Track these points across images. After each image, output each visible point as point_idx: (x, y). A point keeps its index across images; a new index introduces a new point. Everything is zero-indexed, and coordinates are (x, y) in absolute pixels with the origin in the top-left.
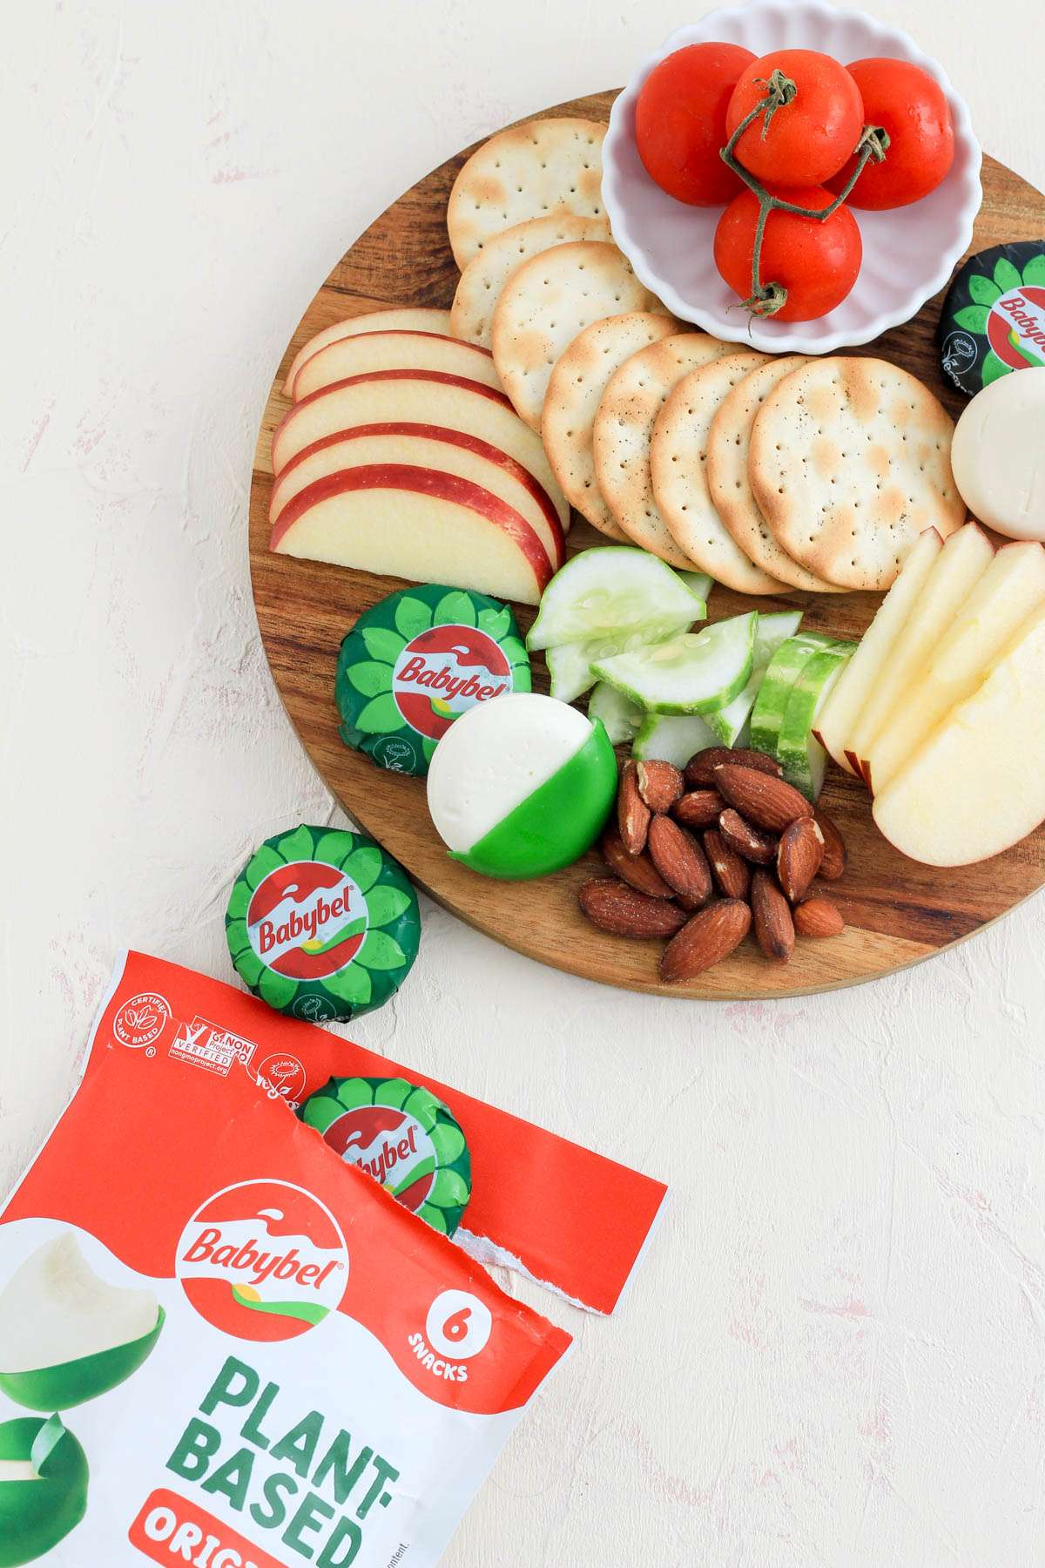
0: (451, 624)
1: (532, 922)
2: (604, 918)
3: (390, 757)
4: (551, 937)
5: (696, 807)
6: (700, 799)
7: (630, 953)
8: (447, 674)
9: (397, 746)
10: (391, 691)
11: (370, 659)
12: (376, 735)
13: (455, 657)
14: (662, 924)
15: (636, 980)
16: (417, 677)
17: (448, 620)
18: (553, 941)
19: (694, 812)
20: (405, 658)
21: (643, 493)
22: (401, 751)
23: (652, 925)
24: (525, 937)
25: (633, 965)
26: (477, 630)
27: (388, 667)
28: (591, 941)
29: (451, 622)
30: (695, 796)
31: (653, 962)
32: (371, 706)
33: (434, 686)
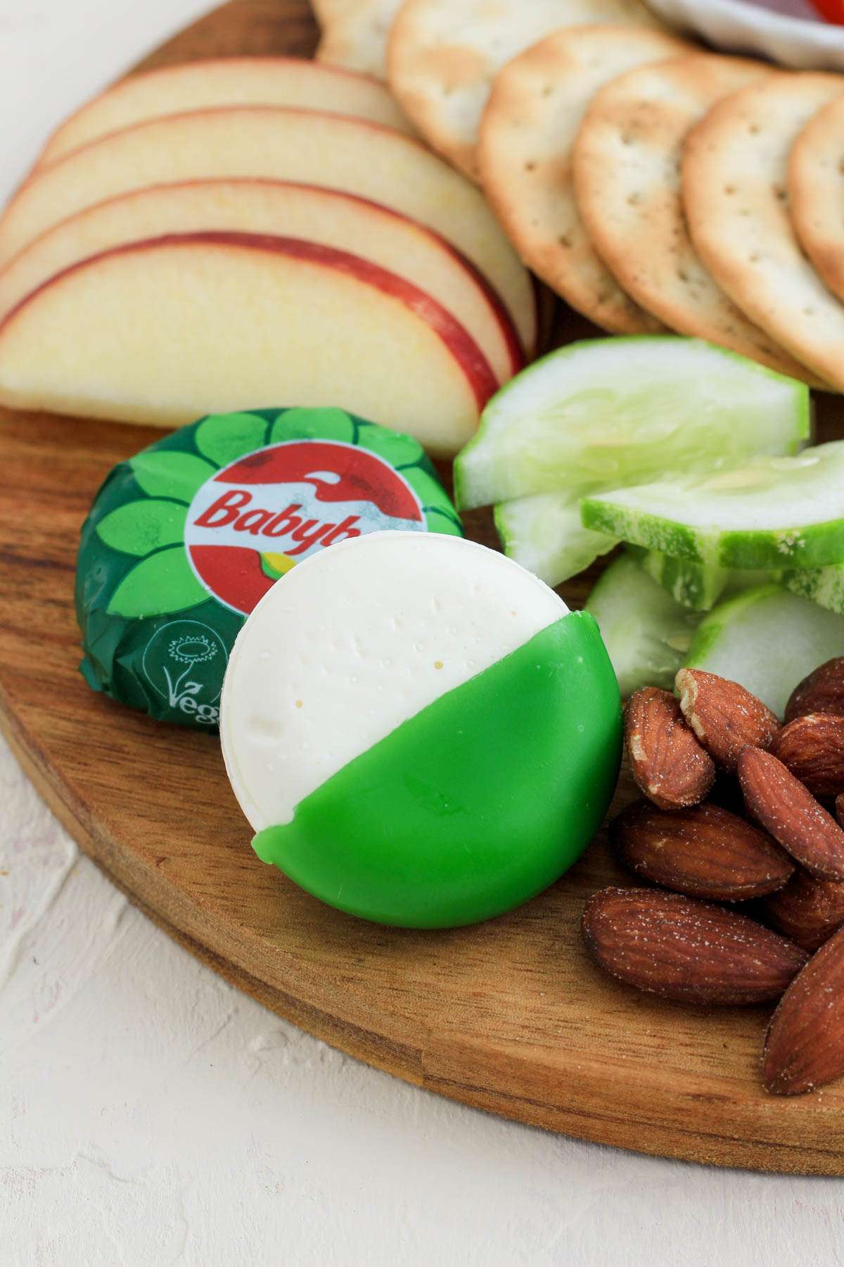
0: (306, 441)
1: (474, 994)
2: (632, 950)
3: (176, 668)
4: (520, 1021)
5: (815, 741)
6: (822, 723)
7: (691, 1045)
8: (295, 514)
9: (191, 640)
10: (181, 545)
11: (143, 496)
12: (150, 620)
13: (312, 489)
14: (757, 962)
15: (709, 1098)
16: (235, 518)
17: (298, 434)
18: (523, 1027)
19: (811, 751)
20: (211, 490)
21: (672, 240)
22: (198, 649)
23: (737, 963)
24: (463, 1022)
25: (697, 1066)
26: (357, 448)
27: (178, 507)
28: (607, 1025)
29: (305, 436)
30: (811, 719)
31: (744, 1061)
32: (140, 569)
33: (268, 532)
